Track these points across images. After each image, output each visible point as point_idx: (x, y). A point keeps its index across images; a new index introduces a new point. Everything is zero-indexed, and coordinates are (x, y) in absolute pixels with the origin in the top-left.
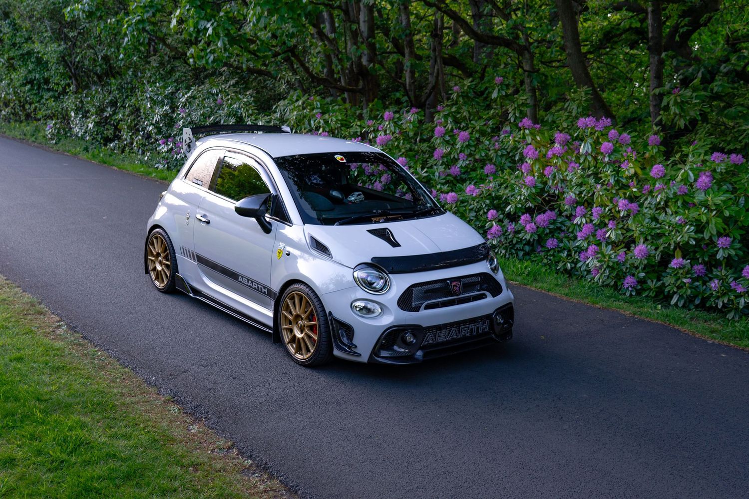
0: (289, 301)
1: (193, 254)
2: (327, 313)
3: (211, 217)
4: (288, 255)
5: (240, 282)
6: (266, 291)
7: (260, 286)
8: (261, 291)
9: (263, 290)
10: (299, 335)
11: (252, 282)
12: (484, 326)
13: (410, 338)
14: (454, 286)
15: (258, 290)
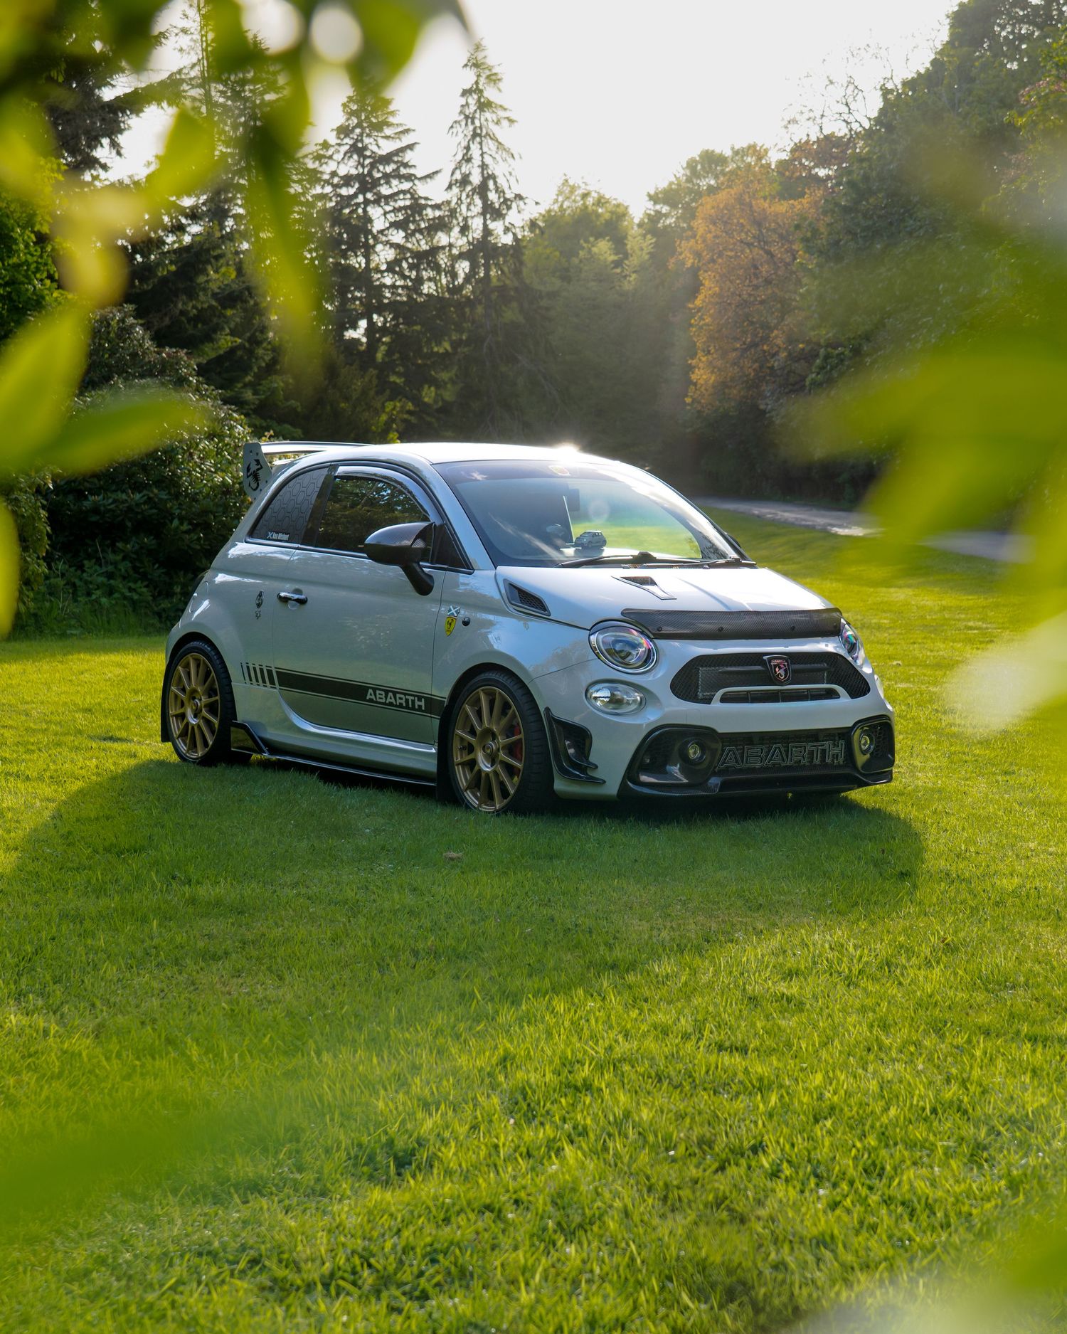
0: (468, 708)
1: (270, 672)
2: (542, 710)
3: (308, 591)
4: (466, 623)
5: (371, 700)
6: (422, 703)
7: (411, 698)
8: (413, 708)
9: (417, 703)
10: (486, 767)
11: (395, 694)
12: (836, 751)
13: (693, 752)
14: (775, 666)
15: (407, 707)
